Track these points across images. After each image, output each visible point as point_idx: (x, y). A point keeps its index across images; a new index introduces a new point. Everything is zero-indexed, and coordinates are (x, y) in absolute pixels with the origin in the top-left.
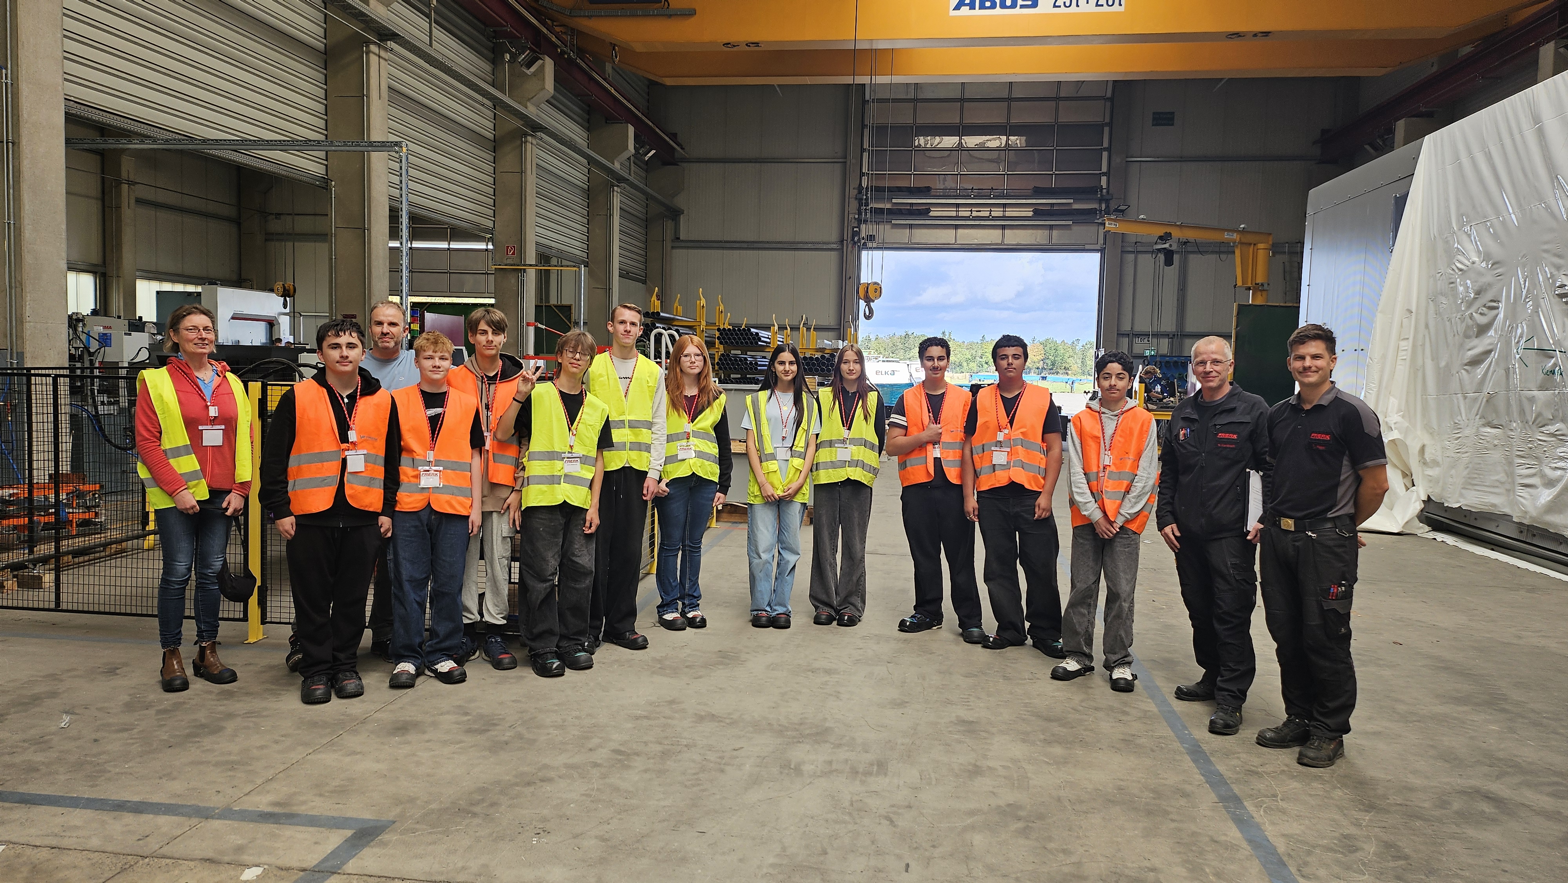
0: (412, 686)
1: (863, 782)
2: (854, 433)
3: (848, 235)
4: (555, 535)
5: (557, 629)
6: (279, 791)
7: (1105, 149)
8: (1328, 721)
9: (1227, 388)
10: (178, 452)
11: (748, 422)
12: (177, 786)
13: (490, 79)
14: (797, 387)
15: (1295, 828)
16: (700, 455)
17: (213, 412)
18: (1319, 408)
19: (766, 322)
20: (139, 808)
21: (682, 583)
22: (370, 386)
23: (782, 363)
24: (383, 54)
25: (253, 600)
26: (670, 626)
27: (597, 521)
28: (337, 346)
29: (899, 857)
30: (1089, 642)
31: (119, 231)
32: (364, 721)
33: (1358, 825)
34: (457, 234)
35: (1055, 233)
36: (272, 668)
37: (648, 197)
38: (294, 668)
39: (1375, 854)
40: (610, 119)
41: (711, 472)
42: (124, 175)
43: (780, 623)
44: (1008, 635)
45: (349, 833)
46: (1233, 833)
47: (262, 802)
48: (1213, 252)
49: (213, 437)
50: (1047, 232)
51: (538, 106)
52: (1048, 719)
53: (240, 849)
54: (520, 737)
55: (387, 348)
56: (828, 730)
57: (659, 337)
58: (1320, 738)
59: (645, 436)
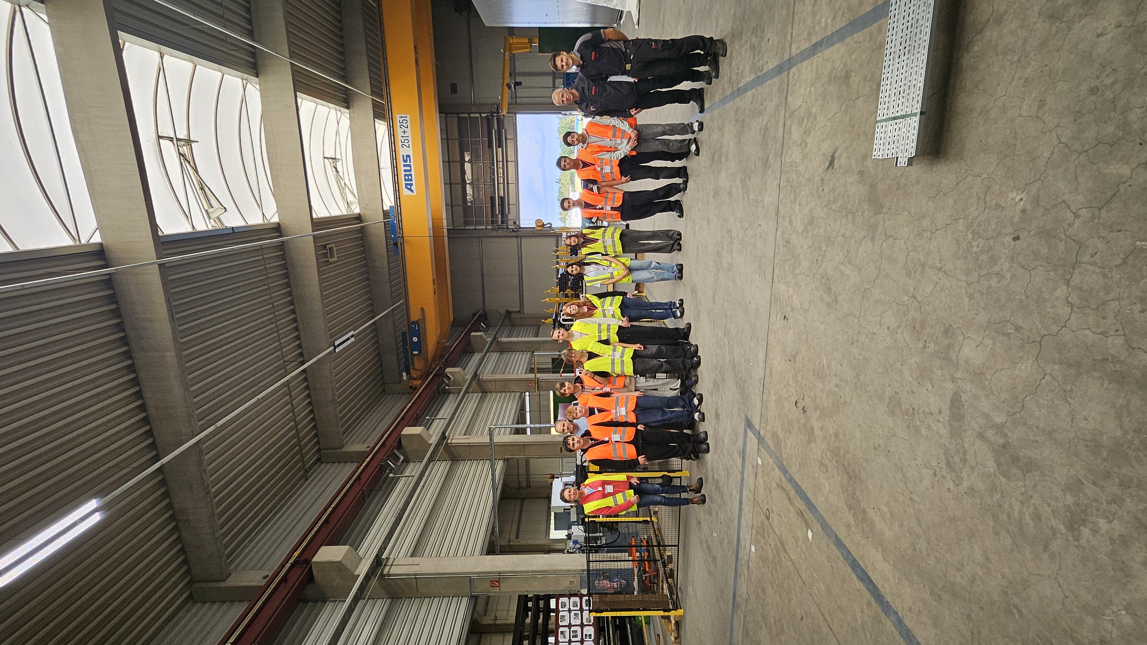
0: (703, 414)
1: (734, 239)
2: (600, 238)
3: (514, 234)
4: (644, 361)
5: (681, 359)
6: (736, 455)
7: (469, 116)
8: (708, 46)
9: (574, 91)
10: (615, 501)
11: (598, 284)
12: (734, 492)
13: (457, 395)
14: (581, 264)
15: (748, 68)
16: (611, 305)
17: (600, 489)
18: (582, 58)
19: (555, 270)
20: (741, 503)
21: (666, 309)
22: (587, 433)
23: (572, 271)
24: (451, 438)
25: (672, 475)
26: (682, 314)
27: (638, 345)
28: (573, 444)
29: (757, 228)
30: (684, 140)
31: (530, 545)
32: (715, 430)
33: (746, 42)
34: (523, 408)
35: (508, 137)
36: (698, 466)
37: (502, 325)
38: (697, 457)
39: (756, 38)
40: (469, 343)
41: (618, 300)
42: (507, 544)
43: (680, 268)
44: (682, 173)
45: (748, 430)
46: (749, 94)
47: (739, 461)
48: (514, 63)
49: (609, 489)
50: (508, 141)
51: (466, 374)
52: (713, 160)
53: (753, 467)
54: (720, 371)
55: (573, 428)
56: (718, 251)
57: (564, 320)
58: (715, 49)
59: (604, 327)
